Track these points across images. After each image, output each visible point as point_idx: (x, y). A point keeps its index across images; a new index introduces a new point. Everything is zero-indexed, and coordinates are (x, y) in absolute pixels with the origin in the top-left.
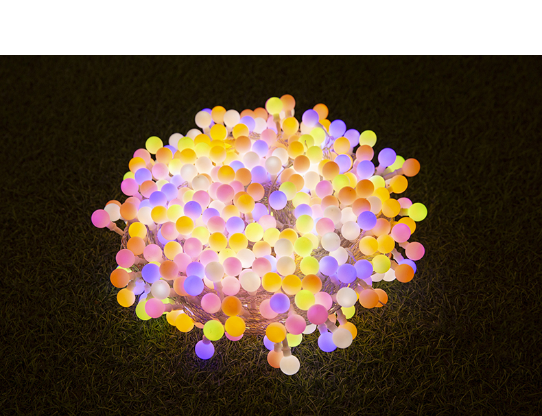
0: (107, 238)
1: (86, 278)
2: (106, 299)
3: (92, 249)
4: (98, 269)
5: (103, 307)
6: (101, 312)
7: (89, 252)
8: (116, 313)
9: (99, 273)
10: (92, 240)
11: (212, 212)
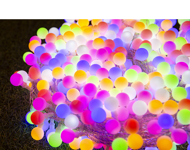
0: (14, 98)
1: (4, 124)
2: (21, 137)
3: (5, 106)
4: (11, 117)
5: (20, 142)
6: (19, 146)
7: (3, 108)
8: (30, 145)
9: (12, 120)
10: (4, 100)
11: (96, 66)
